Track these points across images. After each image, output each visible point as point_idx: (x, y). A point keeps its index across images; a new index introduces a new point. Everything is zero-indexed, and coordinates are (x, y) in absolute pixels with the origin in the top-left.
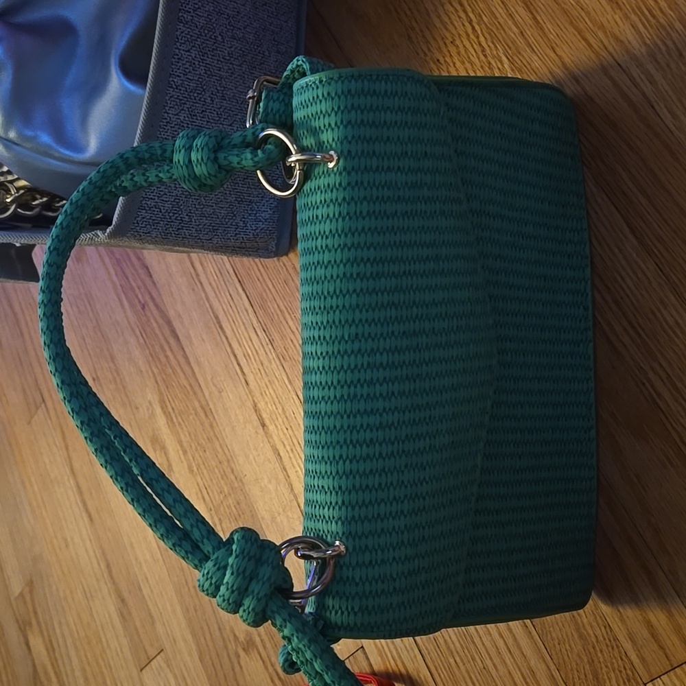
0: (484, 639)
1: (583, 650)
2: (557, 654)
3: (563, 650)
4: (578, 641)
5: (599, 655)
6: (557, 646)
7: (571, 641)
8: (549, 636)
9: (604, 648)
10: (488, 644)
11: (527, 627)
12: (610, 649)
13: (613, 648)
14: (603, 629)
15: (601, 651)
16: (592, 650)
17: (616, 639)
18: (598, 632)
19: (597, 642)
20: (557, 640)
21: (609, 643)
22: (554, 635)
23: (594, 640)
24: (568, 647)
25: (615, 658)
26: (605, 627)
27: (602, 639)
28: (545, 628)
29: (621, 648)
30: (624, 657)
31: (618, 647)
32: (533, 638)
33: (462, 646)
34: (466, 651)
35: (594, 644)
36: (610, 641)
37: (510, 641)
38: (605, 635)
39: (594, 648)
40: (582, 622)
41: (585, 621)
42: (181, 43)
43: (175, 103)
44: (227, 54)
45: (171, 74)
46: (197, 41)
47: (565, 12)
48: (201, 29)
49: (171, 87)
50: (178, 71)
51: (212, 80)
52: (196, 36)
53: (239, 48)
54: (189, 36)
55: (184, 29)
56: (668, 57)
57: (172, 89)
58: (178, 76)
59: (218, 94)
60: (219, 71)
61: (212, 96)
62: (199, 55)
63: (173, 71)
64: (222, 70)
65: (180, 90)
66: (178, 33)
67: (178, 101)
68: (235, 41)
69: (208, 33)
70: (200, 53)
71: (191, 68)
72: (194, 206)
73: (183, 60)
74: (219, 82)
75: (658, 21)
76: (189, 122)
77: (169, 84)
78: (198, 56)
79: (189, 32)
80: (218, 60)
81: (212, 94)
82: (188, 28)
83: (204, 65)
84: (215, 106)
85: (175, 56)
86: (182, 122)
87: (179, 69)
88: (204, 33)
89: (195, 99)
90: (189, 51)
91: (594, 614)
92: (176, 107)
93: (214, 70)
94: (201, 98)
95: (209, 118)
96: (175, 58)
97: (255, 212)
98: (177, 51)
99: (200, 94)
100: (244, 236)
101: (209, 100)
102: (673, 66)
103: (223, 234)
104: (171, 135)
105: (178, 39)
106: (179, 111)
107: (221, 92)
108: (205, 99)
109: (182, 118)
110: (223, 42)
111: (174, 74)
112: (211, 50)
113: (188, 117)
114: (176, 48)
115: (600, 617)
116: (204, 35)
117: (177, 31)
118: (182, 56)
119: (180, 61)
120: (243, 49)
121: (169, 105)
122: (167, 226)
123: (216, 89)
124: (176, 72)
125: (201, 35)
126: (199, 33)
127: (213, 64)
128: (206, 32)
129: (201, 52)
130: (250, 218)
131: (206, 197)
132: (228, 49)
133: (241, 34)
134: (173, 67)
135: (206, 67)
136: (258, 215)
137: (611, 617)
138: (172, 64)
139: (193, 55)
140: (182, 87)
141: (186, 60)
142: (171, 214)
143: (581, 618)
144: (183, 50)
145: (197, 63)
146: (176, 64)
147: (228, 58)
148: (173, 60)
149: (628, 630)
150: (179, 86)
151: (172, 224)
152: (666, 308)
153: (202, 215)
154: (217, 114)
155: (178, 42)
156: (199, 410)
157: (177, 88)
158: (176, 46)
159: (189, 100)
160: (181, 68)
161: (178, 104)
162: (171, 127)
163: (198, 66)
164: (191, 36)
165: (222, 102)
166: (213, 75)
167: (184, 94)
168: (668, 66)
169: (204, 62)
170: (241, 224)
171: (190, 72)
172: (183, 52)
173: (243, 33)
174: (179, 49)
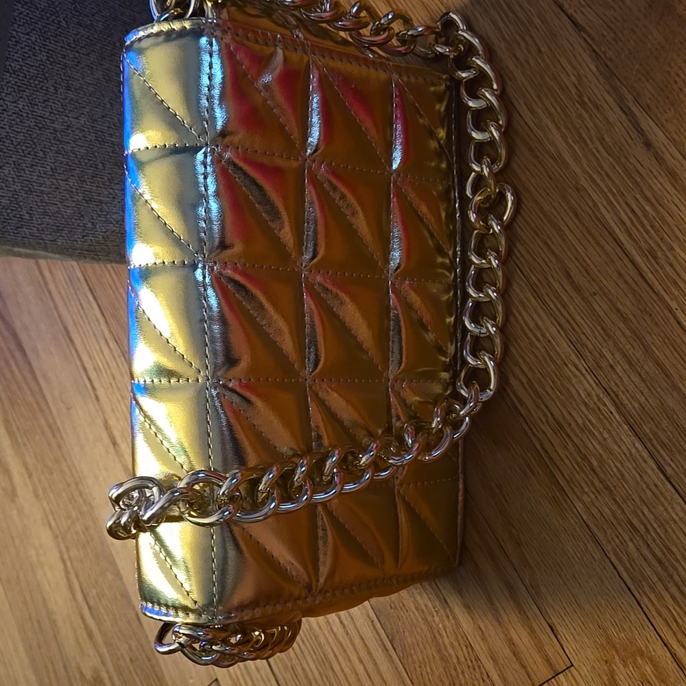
0: (343, 665)
1: (444, 673)
2: (418, 678)
3: (424, 673)
4: (439, 663)
5: (461, 676)
6: (418, 669)
7: (432, 664)
8: (410, 659)
9: (466, 669)
10: (347, 670)
11: (387, 650)
12: (472, 670)
13: (474, 669)
14: (464, 648)
15: (463, 673)
16: (453, 673)
17: (478, 659)
18: (460, 653)
19: (459, 663)
20: (418, 663)
21: (470, 664)
22: (415, 657)
23: (455, 660)
24: (429, 670)
25: (477, 680)
26: (467, 647)
27: (463, 660)
28: (406, 651)
29: (482, 668)
30: (485, 678)
31: (479, 667)
32: (393, 661)
33: (320, 674)
34: (325, 679)
35: (455, 666)
36: (472, 662)
37: (370, 666)
38: (467, 655)
39: (455, 670)
40: (443, 642)
41: (446, 641)
42: (19, 25)
43: (12, 90)
44: (72, 42)
45: (7, 58)
46: (38, 24)
47: (425, 7)
48: (42, 11)
49: (8, 72)
50: (16, 55)
51: (56, 68)
52: (37, 19)
53: (86, 36)
54: (28, 19)
55: (23, 10)
56: (526, 52)
57: (8, 74)
58: (16, 60)
59: (62, 84)
60: (64, 58)
61: (55, 85)
62: (41, 40)
63: (9, 54)
64: (67, 58)
65: (18, 75)
66: (16, 14)
67: (16, 87)
68: (82, 28)
69: (50, 17)
70: (41, 38)
71: (31, 53)
72: (35, 203)
73: (21, 44)
74: (64, 71)
75: (517, 16)
76: (29, 112)
77: (6, 68)
78: (39, 41)
79: (28, 13)
80: (62, 47)
81: (56, 83)
82: (27, 9)
83: (46, 51)
84: (59, 96)
85: (12, 39)
86: (21, 111)
87: (16, 53)
88: (46, 16)
89: (36, 87)
90: (28, 34)
91: (455, 633)
92: (13, 94)
93: (57, 57)
94: (42, 86)
95: (52, 109)
96: (12, 41)
97: (105, 213)
98: (15, 33)
99: (42, 82)
100: (92, 238)
101: (52, 89)
102: (532, 62)
103: (69, 235)
104: (9, 124)
105: (15, 20)
106: (17, 98)
107: (66, 82)
108: (47, 87)
109: (21, 107)
110: (68, 28)
111: (11, 58)
112: (54, 35)
113: (27, 106)
114: (13, 30)
115: (462, 636)
116: (45, 18)
117: (14, 12)
118: (20, 39)
119: (18, 44)
120: (91, 38)
121: (6, 91)
122: (4, 224)
123: (61, 78)
124: (13, 56)
125: (42, 18)
126: (39, 16)
127: (56, 51)
128: (48, 15)
129: (42, 36)
130: (100, 219)
131: (50, 193)
132: (74, 37)
133: (89, 22)
134: (9, 49)
135: (48, 53)
136: (108, 216)
137: (473, 637)
138: (9, 47)
139: (34, 39)
140: (21, 72)
141: (25, 43)
142: (9, 211)
143: (442, 639)
144: (22, 33)
145: (37, 48)
146: (14, 47)
147: (73, 46)
148: (10, 42)
149: (490, 649)
150: (17, 71)
151: (10, 221)
152: (526, 310)
153: (45, 214)
154: (62, 105)
155: (16, 23)
156: (46, 429)
157: (14, 74)
158: (12, 28)
159: (29, 87)
160: (19, 52)
161: (16, 91)
162: (8, 115)
163: (38, 51)
164: (31, 18)
165: (67, 93)
166: (56, 63)
167: (23, 80)
168: (527, 62)
169: (46, 47)
170: (90, 225)
171: (29, 57)
172: (21, 35)
173: (90, 20)
174: (17, 32)
